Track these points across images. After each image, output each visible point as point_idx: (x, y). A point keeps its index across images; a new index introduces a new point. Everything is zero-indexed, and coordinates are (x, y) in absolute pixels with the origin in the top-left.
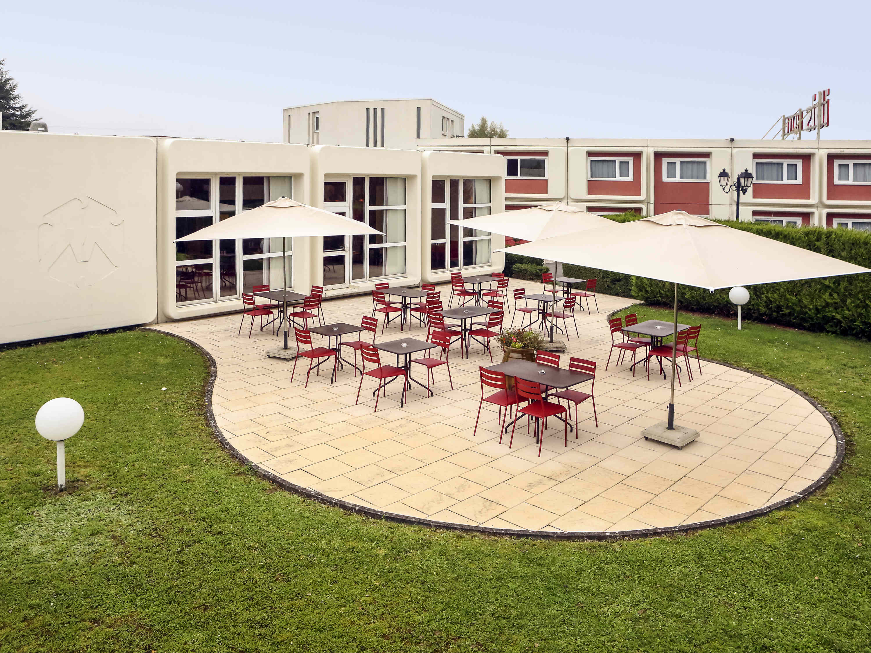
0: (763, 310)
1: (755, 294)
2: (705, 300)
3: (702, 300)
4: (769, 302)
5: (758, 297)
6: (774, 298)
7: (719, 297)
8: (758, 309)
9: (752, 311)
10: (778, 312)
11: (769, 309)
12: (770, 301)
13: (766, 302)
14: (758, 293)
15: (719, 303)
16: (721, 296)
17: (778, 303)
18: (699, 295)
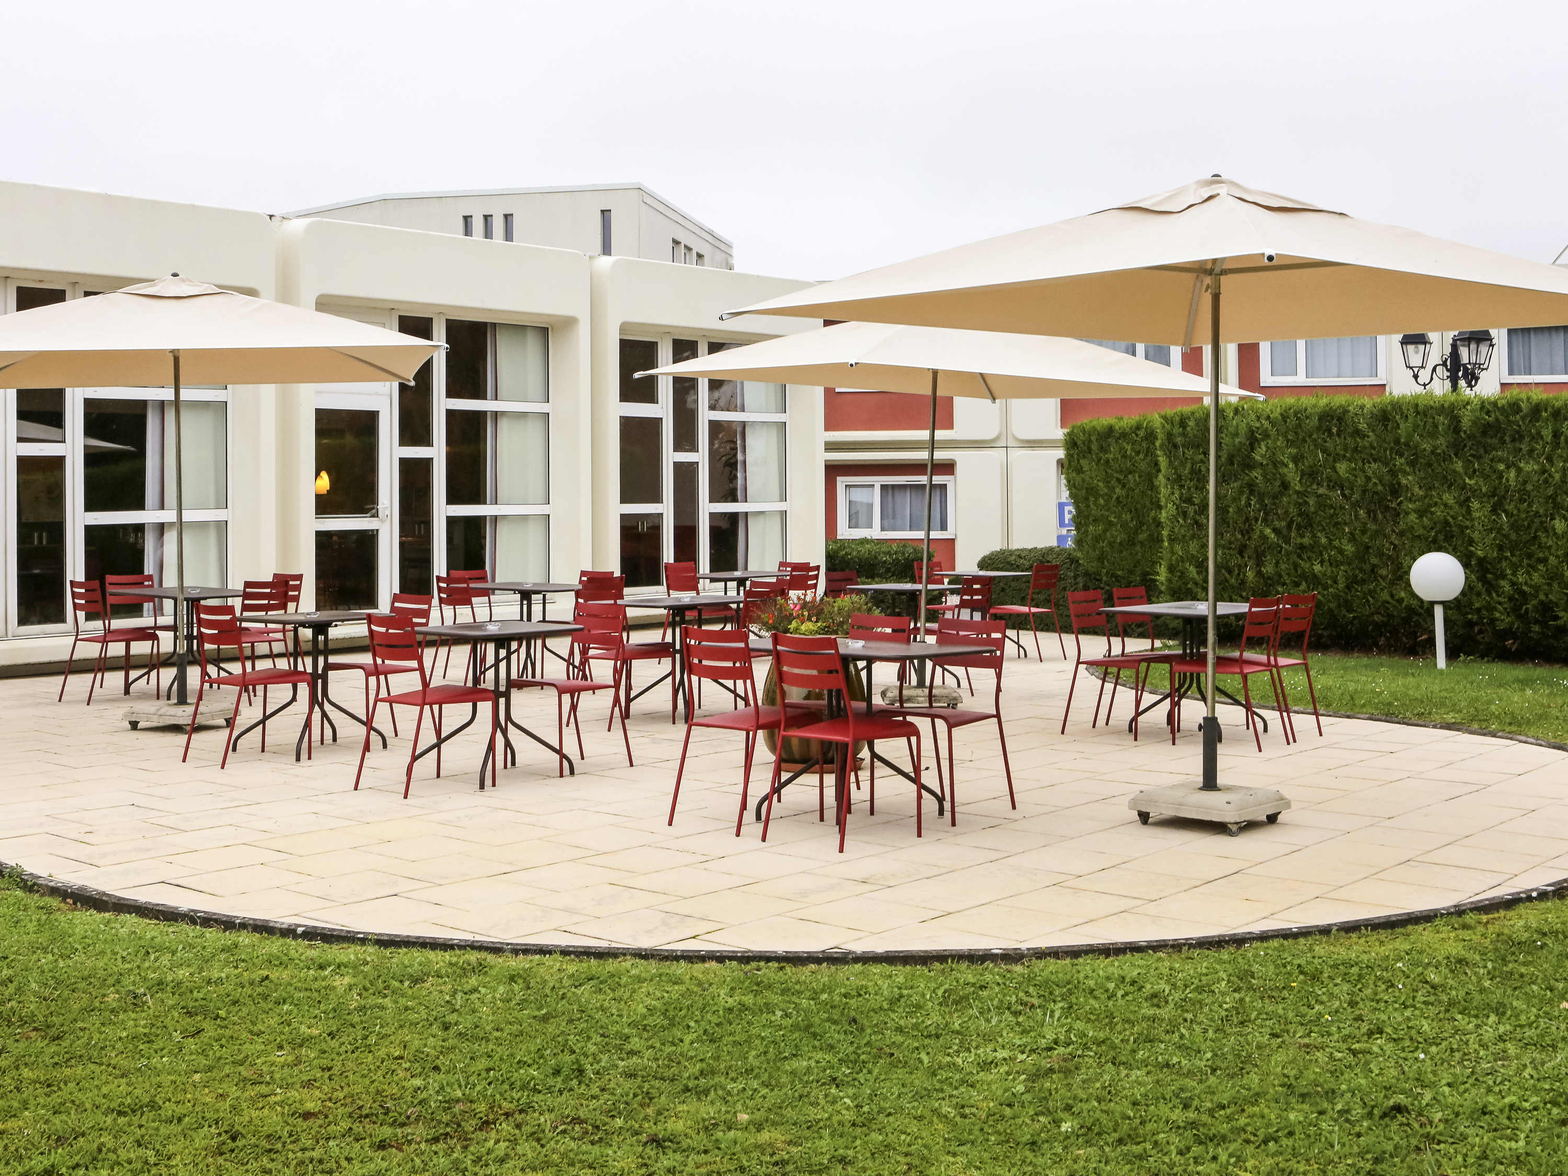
0: (1504, 619)
1: (1482, 579)
2: (1350, 610)
3: (1344, 612)
4: (1519, 598)
5: (1491, 587)
6: (1531, 586)
7: (1388, 598)
8: (1493, 621)
9: (1476, 629)
10: (1543, 624)
11: (1519, 617)
12: (1523, 593)
13: (1511, 599)
14: (1489, 576)
15: (1390, 616)
16: (1392, 596)
17: (1542, 597)
18: (1336, 597)
